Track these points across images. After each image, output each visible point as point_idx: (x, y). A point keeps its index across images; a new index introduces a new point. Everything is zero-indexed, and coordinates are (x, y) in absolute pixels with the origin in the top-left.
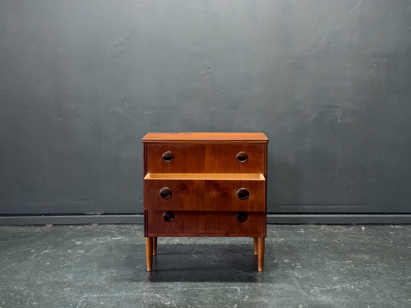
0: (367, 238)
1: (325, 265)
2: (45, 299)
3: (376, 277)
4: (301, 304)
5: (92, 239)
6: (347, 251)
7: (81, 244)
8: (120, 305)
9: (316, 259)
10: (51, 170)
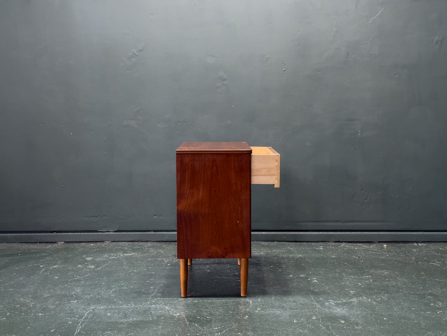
0: (389, 254)
1: (342, 279)
2: (51, 311)
3: (395, 291)
4: (314, 316)
5: (103, 255)
6: (367, 267)
7: (91, 260)
8: (128, 316)
9: (333, 274)
10: (62, 185)
